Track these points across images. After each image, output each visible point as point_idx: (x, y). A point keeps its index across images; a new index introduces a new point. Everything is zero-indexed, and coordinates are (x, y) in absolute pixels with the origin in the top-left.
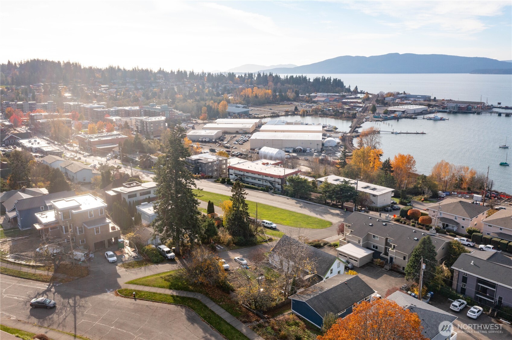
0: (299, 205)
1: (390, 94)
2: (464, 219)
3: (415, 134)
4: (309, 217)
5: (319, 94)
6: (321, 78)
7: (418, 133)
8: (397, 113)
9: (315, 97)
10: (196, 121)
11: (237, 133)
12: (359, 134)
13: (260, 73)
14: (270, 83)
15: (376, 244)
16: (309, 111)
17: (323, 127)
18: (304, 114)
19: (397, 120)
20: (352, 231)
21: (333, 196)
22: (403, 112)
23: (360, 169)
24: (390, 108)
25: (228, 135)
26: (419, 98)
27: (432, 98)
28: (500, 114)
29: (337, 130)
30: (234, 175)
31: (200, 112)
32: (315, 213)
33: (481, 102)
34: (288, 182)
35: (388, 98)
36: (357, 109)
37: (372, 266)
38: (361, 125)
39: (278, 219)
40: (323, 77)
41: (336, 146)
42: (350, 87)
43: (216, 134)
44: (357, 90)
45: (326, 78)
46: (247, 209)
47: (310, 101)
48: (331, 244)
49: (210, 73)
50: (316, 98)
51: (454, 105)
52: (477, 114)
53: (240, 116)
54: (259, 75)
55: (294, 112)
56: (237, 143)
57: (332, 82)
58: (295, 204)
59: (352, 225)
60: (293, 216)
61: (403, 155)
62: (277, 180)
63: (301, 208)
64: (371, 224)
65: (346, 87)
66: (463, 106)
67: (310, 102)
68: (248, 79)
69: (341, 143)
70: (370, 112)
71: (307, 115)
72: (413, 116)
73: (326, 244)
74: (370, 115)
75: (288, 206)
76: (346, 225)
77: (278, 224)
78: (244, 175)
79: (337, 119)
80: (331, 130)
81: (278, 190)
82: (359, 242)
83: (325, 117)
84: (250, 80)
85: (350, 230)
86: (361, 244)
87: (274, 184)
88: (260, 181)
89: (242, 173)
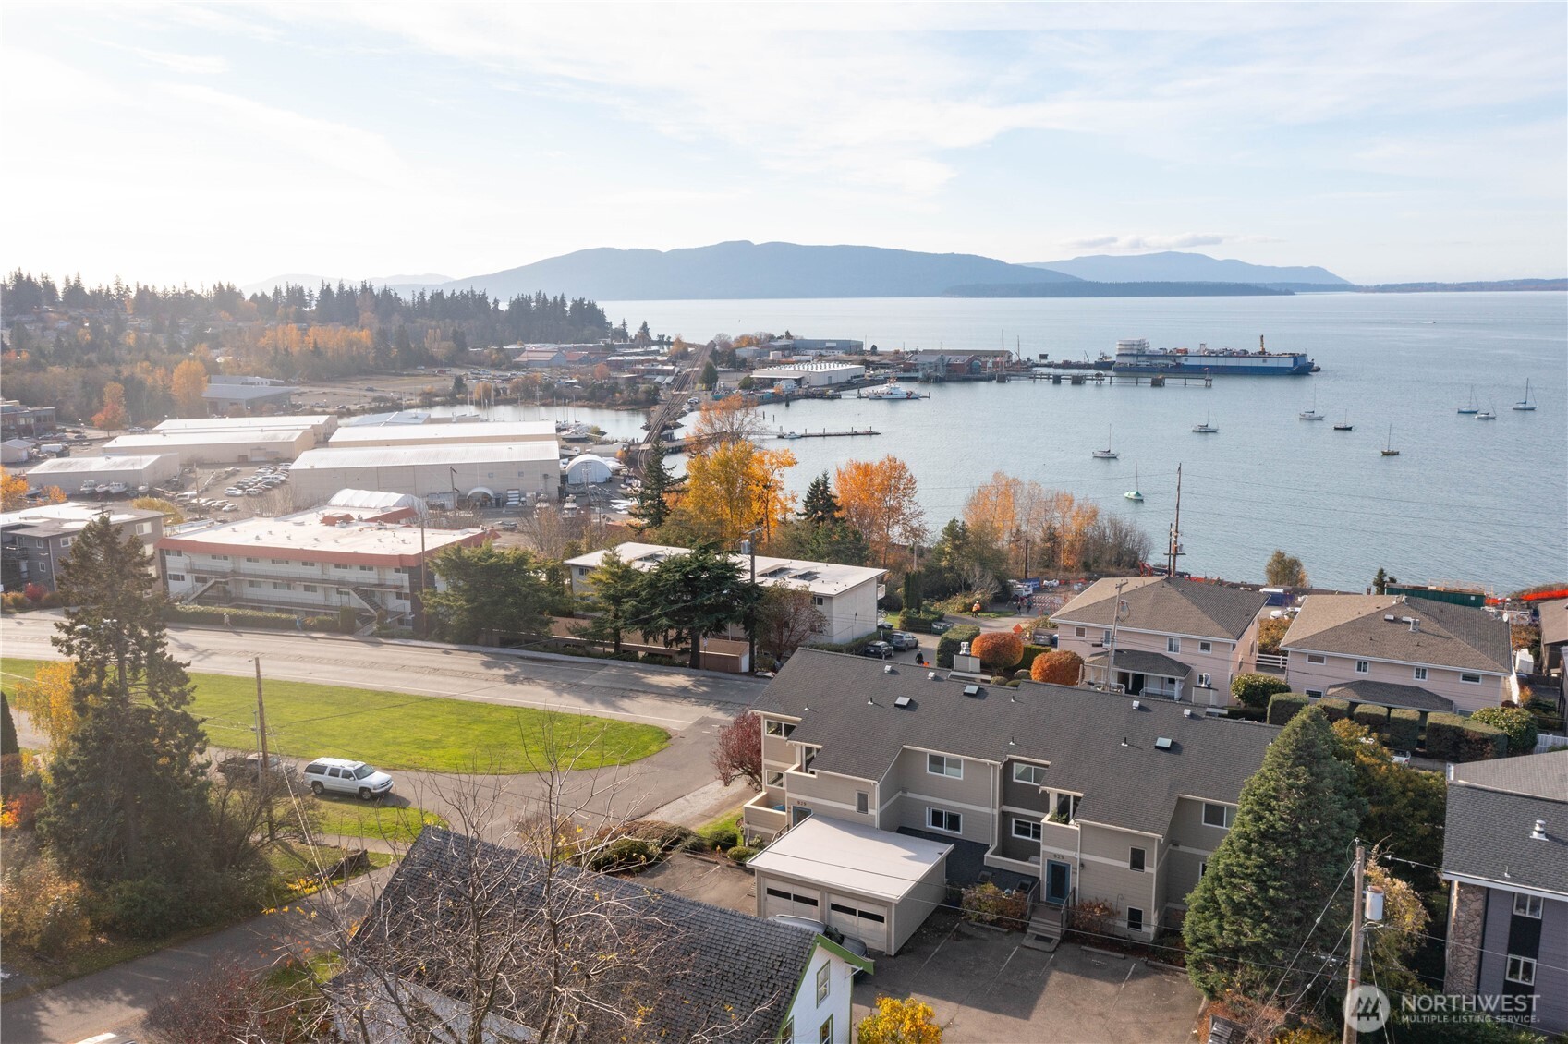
0: (502, 672)
1: (747, 341)
2: (1205, 646)
3: (850, 437)
4: (552, 717)
5: (531, 346)
6: (534, 298)
7: (856, 434)
8: (783, 385)
9: (519, 352)
10: (78, 432)
11: (243, 461)
12: (677, 443)
13: (328, 287)
14: (366, 316)
15: (948, 804)
16: (505, 392)
17: (559, 430)
18: (490, 399)
19: (784, 405)
20: (809, 750)
21: (657, 612)
22: (799, 381)
23: (720, 522)
24: (758, 374)
25: (206, 471)
26: (832, 348)
27: (867, 347)
28: (1057, 380)
29: (604, 437)
30: (189, 579)
31: (96, 401)
32: (580, 697)
33: (1003, 351)
34: (443, 575)
35: (743, 349)
36: (659, 379)
37: (960, 935)
38: (678, 421)
39: (400, 744)
40: (540, 294)
41: (609, 481)
42: (624, 324)
43: (153, 467)
44: (648, 334)
45: (550, 299)
46: (182, 698)
47: (505, 362)
48: (700, 838)
49: (146, 287)
50: (524, 354)
51: (934, 359)
52: (998, 381)
53: (257, 408)
54: (326, 292)
55: (452, 395)
56: (239, 492)
57: (568, 309)
58: (483, 670)
59: (806, 717)
60: (475, 722)
61: (866, 466)
62: (392, 577)
63: (514, 683)
64: (903, 701)
65: (613, 327)
66: (959, 360)
67: (503, 367)
68: (286, 306)
69: (625, 471)
70: (698, 385)
71: (498, 403)
72: (829, 391)
73: (676, 842)
74: (698, 392)
75: (451, 680)
76: (769, 724)
77: (402, 767)
78: (234, 572)
79: (600, 407)
80: (583, 436)
81: (401, 622)
82: (863, 805)
83: (558, 405)
84: (293, 309)
85: (799, 747)
86: (874, 812)
87: (377, 599)
88: (314, 589)
89: (226, 566)
